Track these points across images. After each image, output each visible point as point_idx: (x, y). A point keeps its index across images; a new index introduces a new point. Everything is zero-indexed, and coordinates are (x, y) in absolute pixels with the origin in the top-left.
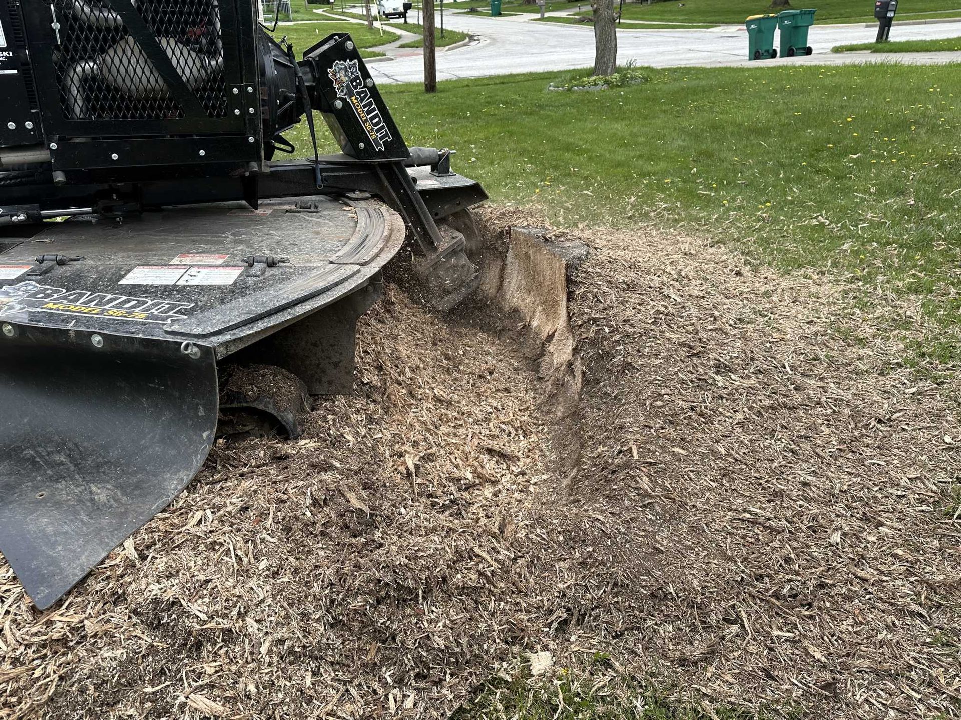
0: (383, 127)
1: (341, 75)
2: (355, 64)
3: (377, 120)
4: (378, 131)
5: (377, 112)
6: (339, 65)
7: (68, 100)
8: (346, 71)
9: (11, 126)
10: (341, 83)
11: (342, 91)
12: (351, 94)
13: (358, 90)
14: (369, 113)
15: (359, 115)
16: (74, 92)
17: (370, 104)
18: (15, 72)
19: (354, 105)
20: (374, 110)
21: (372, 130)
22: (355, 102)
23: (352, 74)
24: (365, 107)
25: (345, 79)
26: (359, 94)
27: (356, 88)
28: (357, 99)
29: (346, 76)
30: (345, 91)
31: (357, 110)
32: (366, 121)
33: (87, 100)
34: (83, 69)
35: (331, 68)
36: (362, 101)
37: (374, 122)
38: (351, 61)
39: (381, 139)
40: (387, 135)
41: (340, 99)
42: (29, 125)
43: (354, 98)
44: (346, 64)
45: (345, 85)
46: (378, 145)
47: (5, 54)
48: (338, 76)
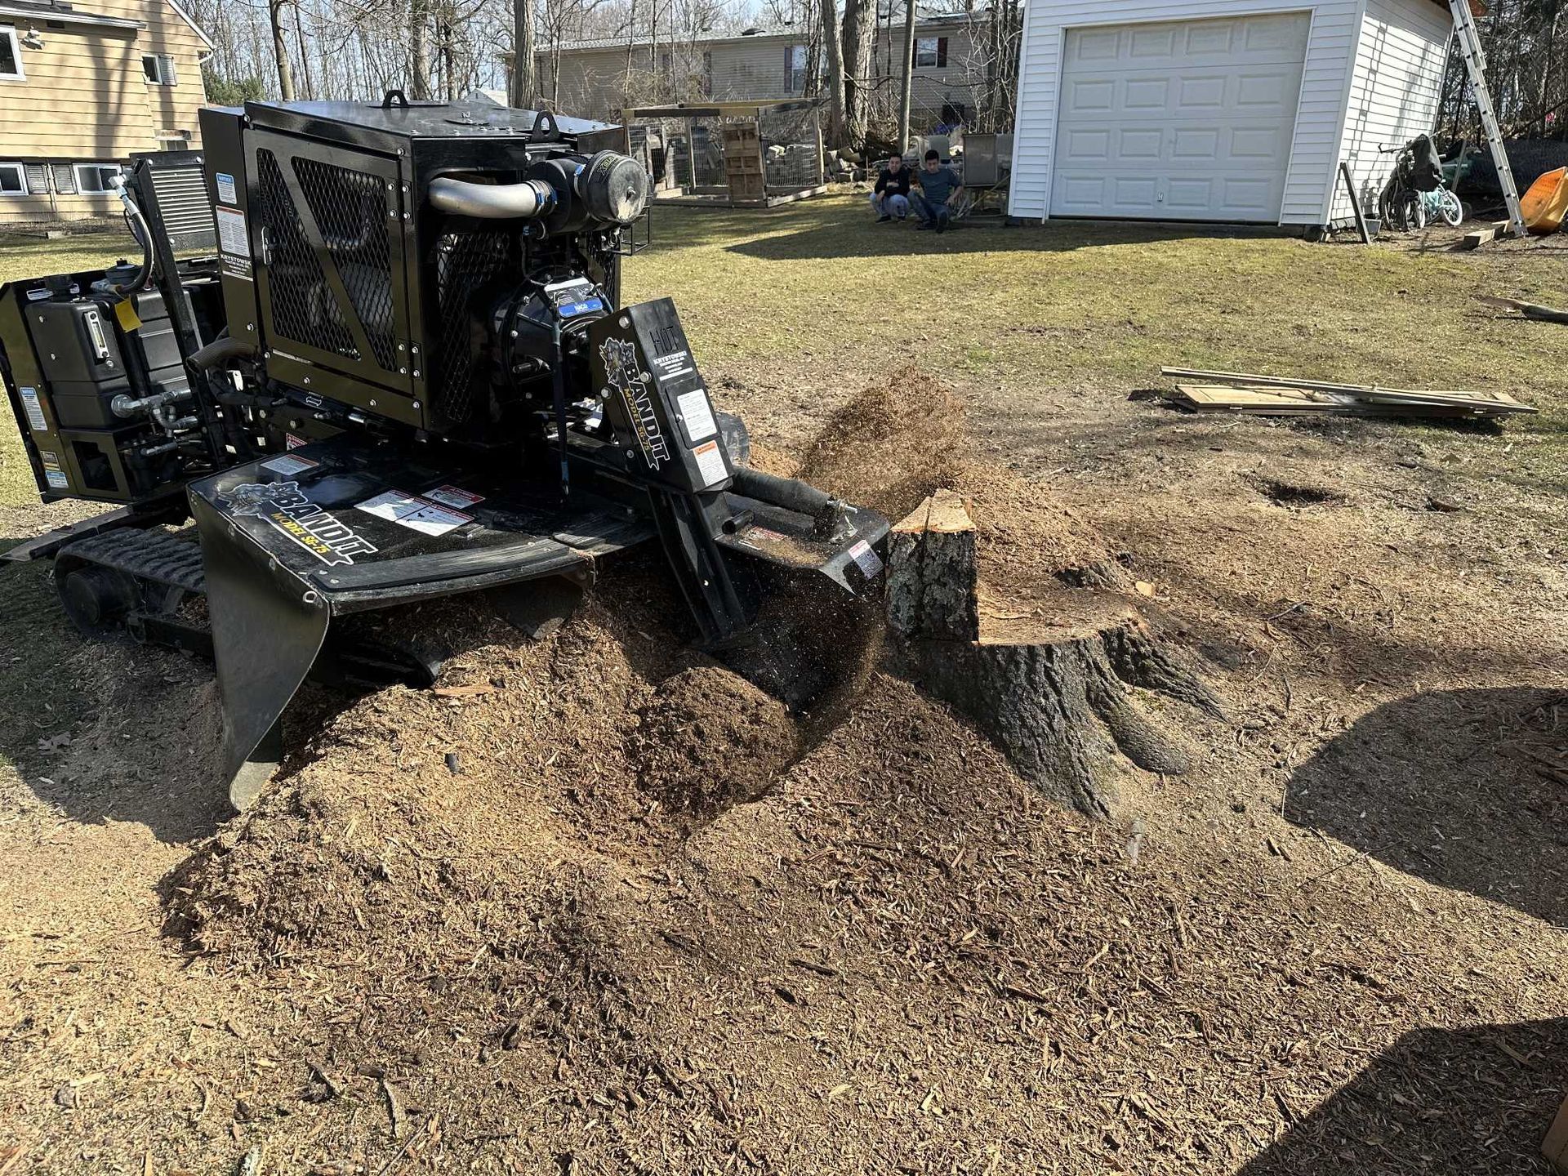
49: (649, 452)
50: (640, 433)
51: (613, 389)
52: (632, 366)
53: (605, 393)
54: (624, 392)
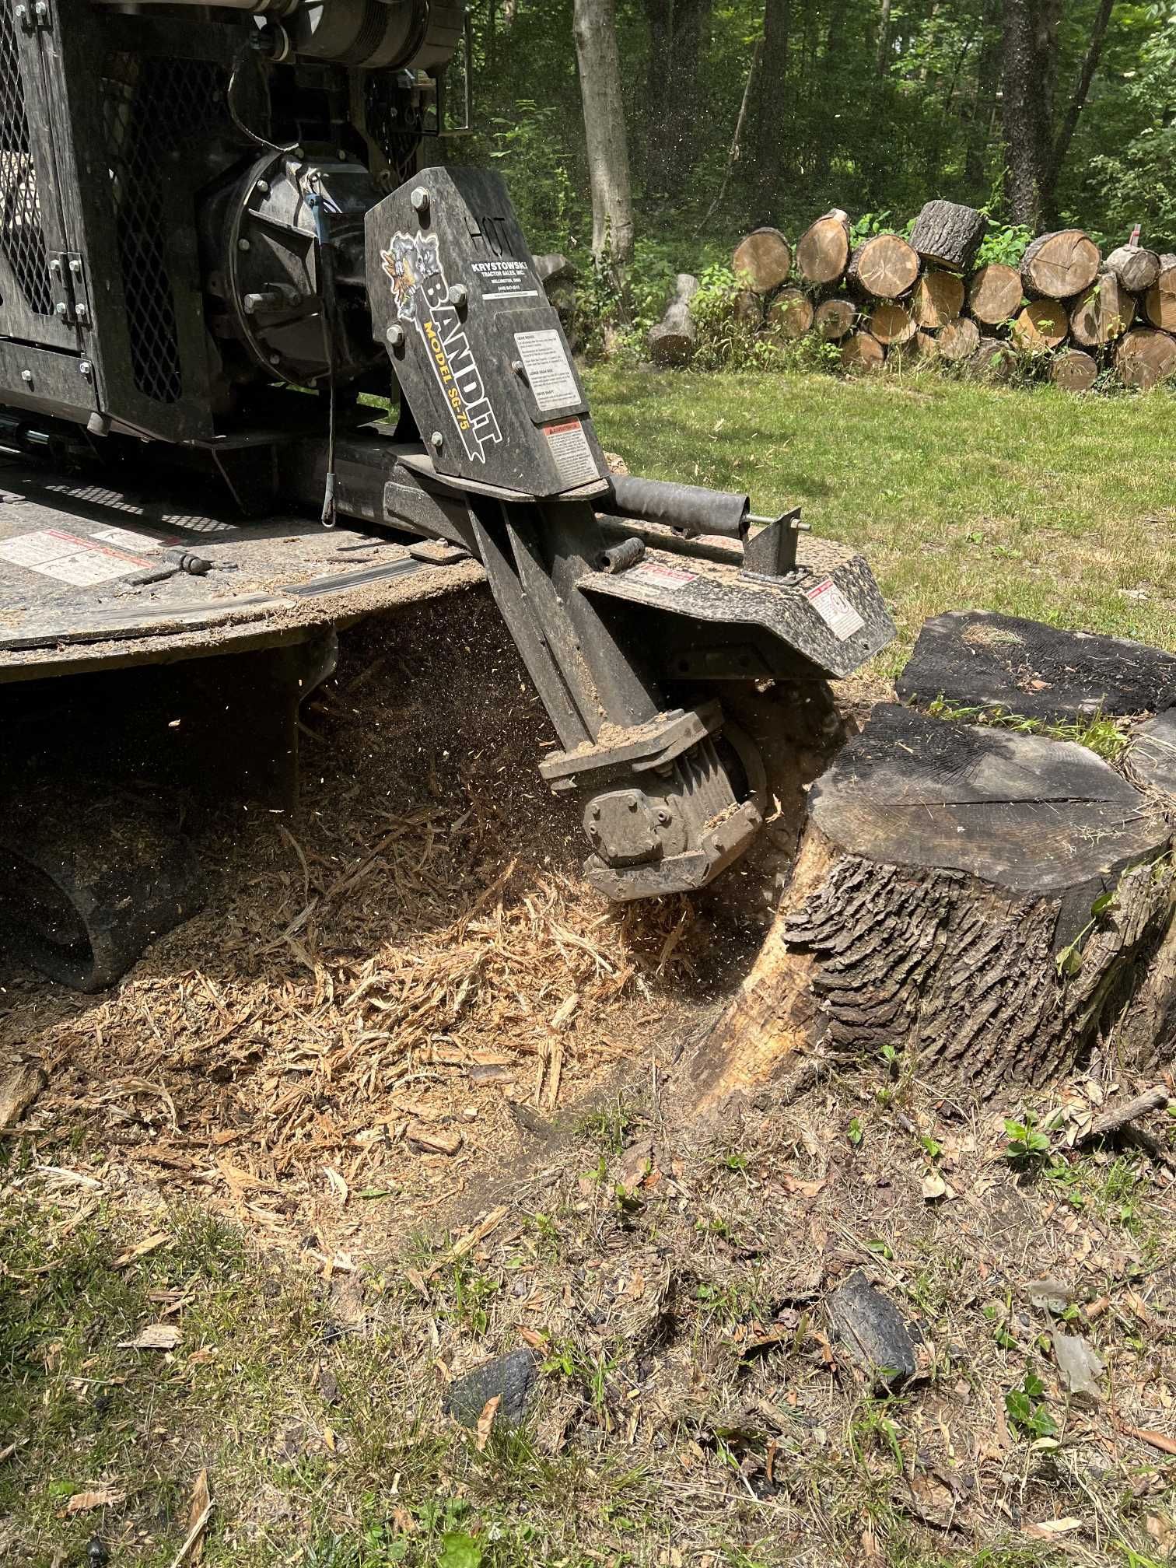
0: (482, 409)
1: (406, 267)
2: (432, 244)
3: (472, 386)
4: (472, 413)
5: (473, 367)
6: (400, 242)
8: (416, 258)
10: (405, 286)
11: (407, 305)
12: (422, 315)
13: (437, 308)
14: (458, 364)
15: (438, 366)
19: (429, 340)
20: (466, 362)
21: (463, 407)
22: (432, 334)
23: (427, 266)
24: (450, 348)
25: (412, 277)
26: (440, 316)
27: (433, 301)
28: (434, 328)
29: (416, 270)
30: (412, 305)
31: (434, 354)
32: (450, 385)
35: (387, 248)
36: (444, 334)
37: (468, 389)
38: (424, 236)
39: (480, 433)
40: (489, 429)
41: (403, 323)
43: (428, 325)
44: (415, 241)
45: (412, 291)
46: (474, 447)
48: (399, 268)
49: (467, 432)
50: (453, 398)
51: (408, 329)
52: (436, 277)
53: (392, 335)
54: (424, 330)
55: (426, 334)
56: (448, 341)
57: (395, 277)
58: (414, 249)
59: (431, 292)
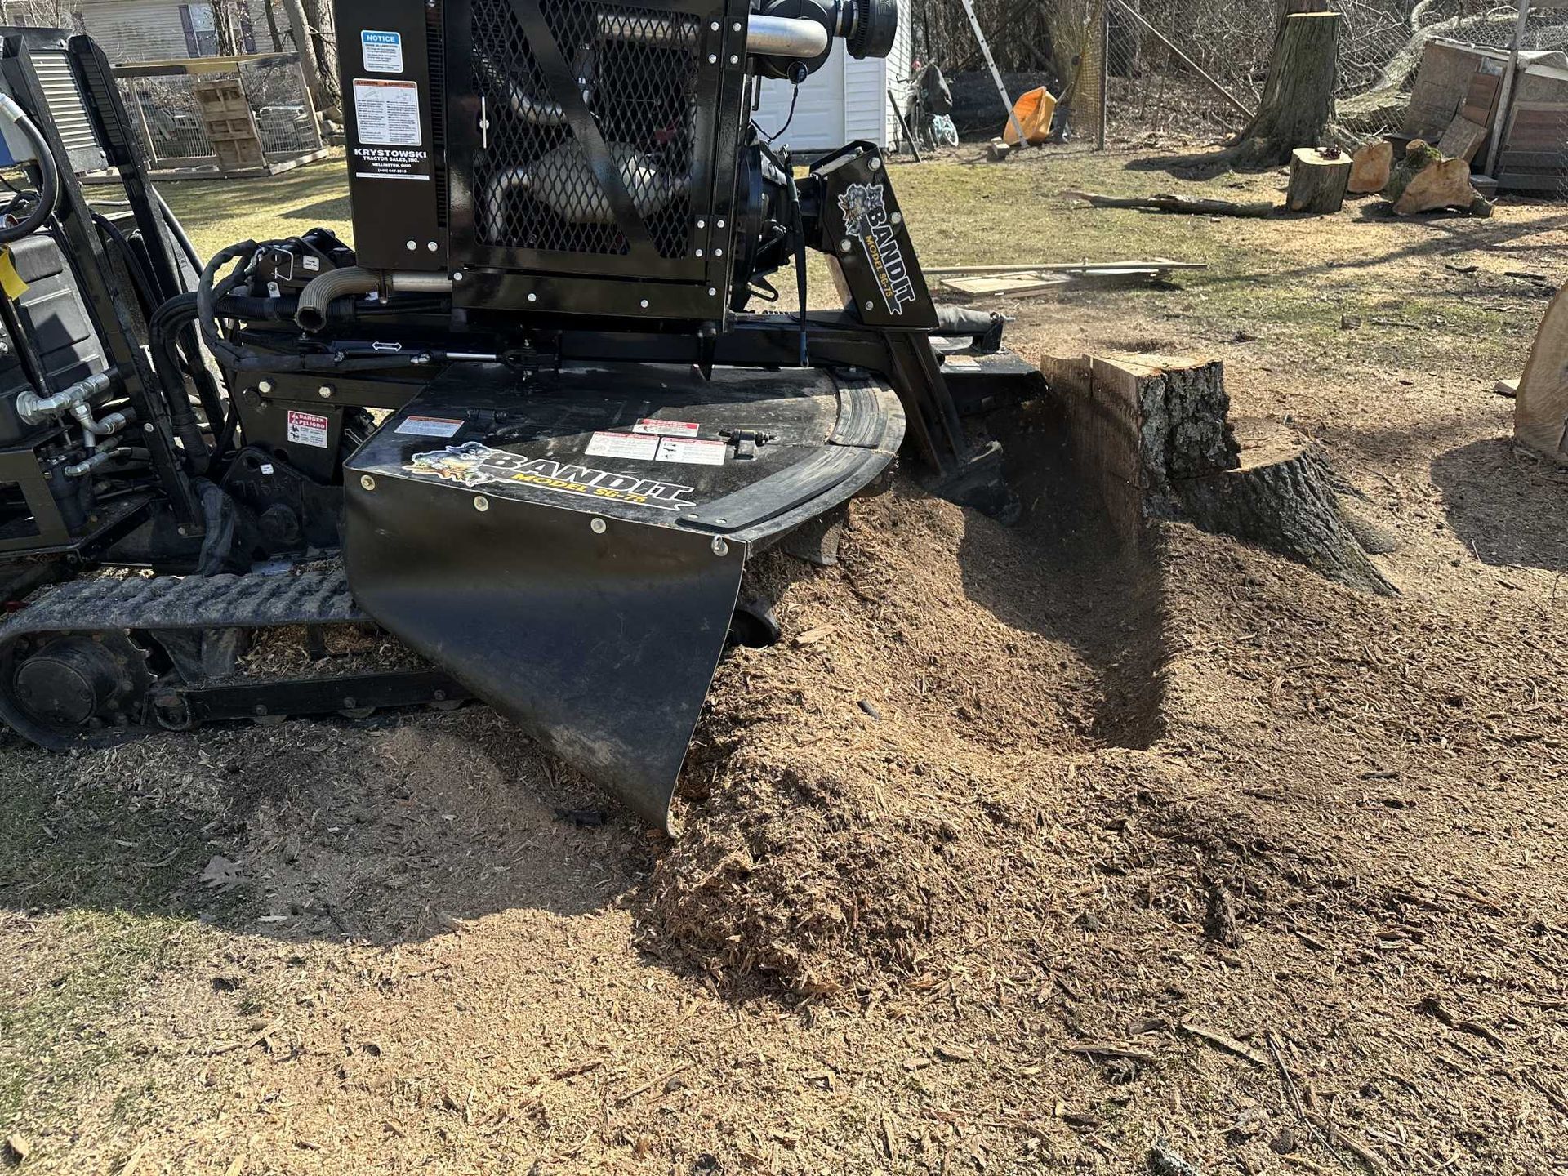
0: (905, 282)
1: (858, 206)
2: (879, 190)
3: (899, 270)
4: (896, 286)
5: (900, 259)
6: (855, 189)
7: (486, 218)
8: (865, 198)
9: (412, 245)
10: (854, 216)
11: (854, 227)
12: (865, 232)
13: (877, 227)
14: (887, 259)
15: (873, 261)
16: (494, 208)
17: (892, 247)
18: (427, 178)
19: (868, 247)
20: (896, 256)
21: (889, 284)
22: (871, 242)
23: (872, 202)
24: (883, 250)
25: (860, 210)
26: (877, 232)
27: (874, 223)
28: (874, 239)
29: (863, 205)
30: (858, 227)
31: (870, 254)
32: (882, 271)
33: (508, 220)
34: (510, 180)
35: (844, 193)
36: (881, 242)
37: (893, 273)
38: (873, 185)
39: (900, 297)
40: (909, 293)
41: (850, 238)
42: (432, 246)
43: (869, 238)
44: (866, 189)
45: (859, 218)
46: (895, 306)
47: (418, 154)
48: (852, 205)
49: (891, 299)
50: (882, 280)
51: (854, 241)
52: (879, 209)
53: (846, 246)
54: (865, 240)
55: (866, 243)
56: (882, 246)
57: (848, 210)
58: (865, 194)
59: (873, 218)
